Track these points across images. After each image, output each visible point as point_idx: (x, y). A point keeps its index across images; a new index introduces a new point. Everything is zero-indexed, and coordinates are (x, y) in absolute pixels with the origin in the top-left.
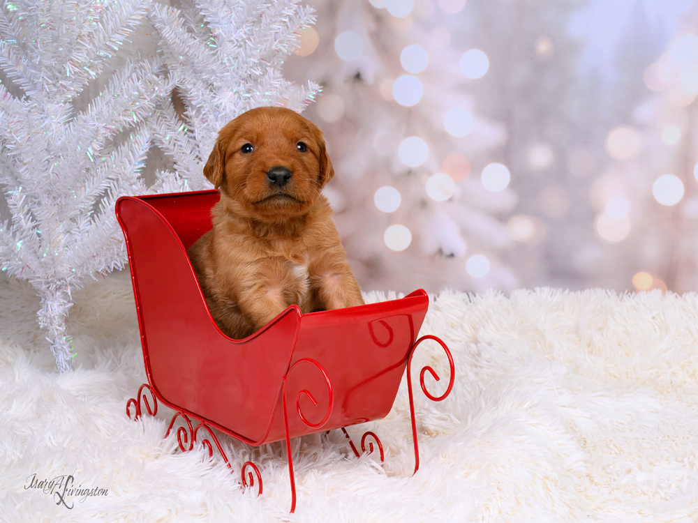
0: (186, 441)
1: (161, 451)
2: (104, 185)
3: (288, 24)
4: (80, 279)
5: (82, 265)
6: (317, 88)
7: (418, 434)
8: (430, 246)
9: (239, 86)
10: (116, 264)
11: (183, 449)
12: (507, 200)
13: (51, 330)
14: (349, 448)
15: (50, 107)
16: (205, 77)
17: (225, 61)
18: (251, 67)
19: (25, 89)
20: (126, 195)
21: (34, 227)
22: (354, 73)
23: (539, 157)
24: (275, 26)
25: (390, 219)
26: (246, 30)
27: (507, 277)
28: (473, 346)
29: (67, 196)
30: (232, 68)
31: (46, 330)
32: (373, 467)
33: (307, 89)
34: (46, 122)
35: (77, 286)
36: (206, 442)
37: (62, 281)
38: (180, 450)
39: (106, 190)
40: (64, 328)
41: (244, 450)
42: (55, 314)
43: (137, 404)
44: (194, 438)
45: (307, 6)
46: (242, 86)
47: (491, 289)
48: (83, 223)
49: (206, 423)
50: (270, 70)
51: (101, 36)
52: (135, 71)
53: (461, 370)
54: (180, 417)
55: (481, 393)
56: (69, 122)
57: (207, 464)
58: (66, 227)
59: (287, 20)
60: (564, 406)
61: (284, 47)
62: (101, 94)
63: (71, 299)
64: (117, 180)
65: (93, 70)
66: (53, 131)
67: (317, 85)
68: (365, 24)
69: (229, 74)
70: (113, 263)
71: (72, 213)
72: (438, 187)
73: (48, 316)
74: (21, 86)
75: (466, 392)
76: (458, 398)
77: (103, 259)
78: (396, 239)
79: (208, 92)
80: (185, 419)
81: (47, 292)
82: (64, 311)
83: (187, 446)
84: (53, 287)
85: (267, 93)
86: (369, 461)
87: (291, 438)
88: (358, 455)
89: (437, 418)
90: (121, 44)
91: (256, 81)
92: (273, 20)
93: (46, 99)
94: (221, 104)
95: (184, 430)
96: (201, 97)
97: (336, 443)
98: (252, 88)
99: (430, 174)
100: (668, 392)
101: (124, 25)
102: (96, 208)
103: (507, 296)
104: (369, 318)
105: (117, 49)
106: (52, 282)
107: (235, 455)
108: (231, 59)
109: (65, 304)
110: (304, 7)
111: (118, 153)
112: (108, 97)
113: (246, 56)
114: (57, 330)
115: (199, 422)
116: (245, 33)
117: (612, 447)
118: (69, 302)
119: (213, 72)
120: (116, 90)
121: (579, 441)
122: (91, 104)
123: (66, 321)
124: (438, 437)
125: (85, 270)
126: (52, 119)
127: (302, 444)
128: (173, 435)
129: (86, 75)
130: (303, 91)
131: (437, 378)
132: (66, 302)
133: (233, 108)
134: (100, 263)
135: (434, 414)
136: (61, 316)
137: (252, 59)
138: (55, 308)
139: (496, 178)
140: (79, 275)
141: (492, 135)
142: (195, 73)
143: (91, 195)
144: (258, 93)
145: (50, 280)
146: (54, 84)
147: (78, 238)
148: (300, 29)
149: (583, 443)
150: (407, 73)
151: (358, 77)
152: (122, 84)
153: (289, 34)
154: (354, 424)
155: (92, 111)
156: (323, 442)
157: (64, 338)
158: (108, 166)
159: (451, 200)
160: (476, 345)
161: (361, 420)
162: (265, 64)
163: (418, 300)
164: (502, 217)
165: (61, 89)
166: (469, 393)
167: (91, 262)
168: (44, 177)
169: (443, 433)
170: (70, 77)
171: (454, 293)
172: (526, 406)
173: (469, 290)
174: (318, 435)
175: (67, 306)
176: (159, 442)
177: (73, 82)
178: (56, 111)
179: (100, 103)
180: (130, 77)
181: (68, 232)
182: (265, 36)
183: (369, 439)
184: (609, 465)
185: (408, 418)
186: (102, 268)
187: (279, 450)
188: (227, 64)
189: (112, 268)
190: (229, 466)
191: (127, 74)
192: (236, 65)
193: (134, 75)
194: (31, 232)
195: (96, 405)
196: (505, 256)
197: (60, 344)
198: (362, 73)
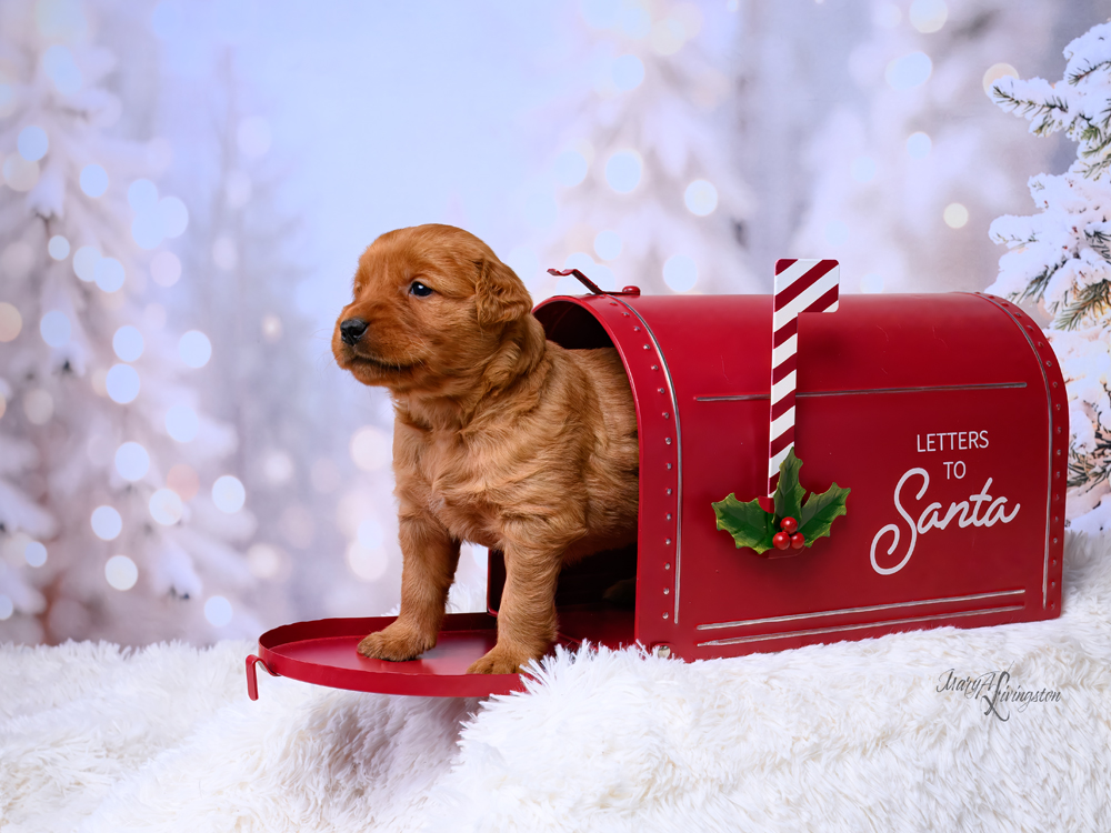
12: (244, 525)
22: (62, 363)
23: (277, 468)
25: (111, 549)
68: (72, 300)
72: (163, 507)
99: (153, 489)
139: (229, 495)
141: (220, 440)
150: (120, 361)
151: (67, 367)
159: (179, 524)
164: (241, 547)
196: (249, 598)
198: (71, 362)
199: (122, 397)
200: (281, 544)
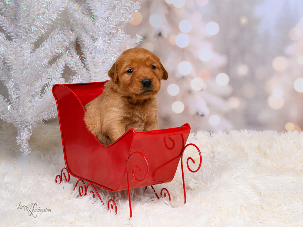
0: (83, 192)
1: (71, 196)
2: (46, 81)
3: (128, 10)
4: (36, 122)
5: (37, 116)
6: (140, 38)
7: (186, 190)
8: (193, 111)
9: (106, 38)
10: (52, 115)
11: (81, 196)
12: (228, 90)
13: (22, 146)
14: (155, 196)
15: (24, 46)
16: (91, 34)
17: (100, 27)
18: (111, 29)
19: (13, 38)
20: (58, 84)
21: (17, 98)
22: (159, 33)
23: (242, 70)
24: (122, 11)
25: (175, 99)
26: (108, 13)
27: (228, 125)
28: (212, 154)
29: (31, 85)
30: (102, 30)
31: (20, 145)
32: (166, 203)
33: (136, 38)
34: (22, 52)
35: (34, 126)
36: (92, 192)
37: (28, 123)
38: (80, 196)
39: (47, 83)
40: (28, 145)
41: (108, 195)
42: (24, 138)
43: (61, 177)
44: (86, 190)
45: (137, 2)
46: (107, 37)
47: (221, 131)
48: (37, 98)
49: (92, 183)
50: (120, 30)
51: (47, 15)
52: (61, 31)
53: (206, 163)
54: (80, 181)
55: (214, 172)
56: (32, 53)
57: (92, 201)
58: (29, 100)
59: (128, 8)
60: (251, 179)
61: (126, 20)
62: (46, 41)
63: (32, 132)
64: (52, 79)
65: (43, 30)
66: (25, 56)
67: (140, 36)
68: (163, 11)
69: (101, 32)
70: (51, 115)
71: (33, 93)
72: (196, 84)
73: (21, 139)
74: (12, 36)
75: (207, 172)
76: (204, 174)
77: (46, 113)
78: (177, 108)
79: (92, 41)
80: (82, 182)
81: (21, 128)
82: (28, 137)
83: (83, 194)
84: (24, 126)
85: (118, 41)
86: (164, 201)
87: (130, 189)
88: (158, 198)
89: (194, 183)
90: (56, 18)
91: (113, 35)
92: (121, 8)
93: (23, 42)
94: (98, 46)
95: (82, 187)
96: (89, 43)
97: (149, 194)
98: (111, 39)
99: (192, 78)
100: (300, 174)
101: (57, 10)
102: (43, 91)
103: (228, 133)
104: (164, 135)
105: (54, 20)
106: (24, 123)
107: (104, 198)
108: (102, 25)
109: (29, 134)
110: (135, 2)
111: (52, 68)
112: (49, 42)
113: (109, 24)
114: (25, 145)
115: (89, 183)
116: (108, 14)
117: (273, 196)
118: (30, 133)
119: (94, 32)
120: (52, 39)
121: (258, 193)
122: (42, 45)
123: (29, 142)
124: (194, 191)
125: (38, 118)
126: (25, 51)
127: (134, 193)
128: (77, 189)
129: (40, 32)
130: (134, 39)
131: (194, 162)
132: (29, 133)
133: (103, 47)
134: (45, 115)
135: (193, 181)
136: (27, 139)
137: (112, 26)
138: (24, 135)
139: (223, 80)
140: (36, 120)
141: (220, 60)
142: (86, 32)
143: (41, 86)
144: (115, 41)
145: (23, 122)
146: (26, 35)
147: (35, 105)
148: (133, 12)
149: (260, 194)
150: (182, 33)
151: (160, 34)
152: (55, 36)
153: (128, 14)
154: (157, 184)
155: (42, 48)
156: (143, 193)
157: (28, 150)
158: (48, 73)
159: (202, 90)
160: (213, 153)
161: (160, 182)
162: (117, 27)
163: (186, 128)
164: (225, 98)
165: (29, 37)
166: (209, 172)
167: (41, 114)
168: (22, 76)
169: (197, 189)
170: (33, 32)
171: (204, 132)
172: (234, 177)
173: (211, 131)
174: (141, 190)
175: (29, 135)
176: (71, 192)
177: (35, 35)
178: (27, 48)
179: (45, 45)
180: (59, 33)
181: (30, 102)
182: (118, 15)
183: (164, 191)
184: (271, 203)
185: (181, 184)
186: (46, 117)
187: (124, 196)
188: (100, 28)
189: (51, 117)
190: (102, 201)
191: (57, 32)
192: (104, 28)
193: (60, 32)
194: (16, 100)
195: (42, 178)
196: (227, 116)
197: (26, 152)
198: (162, 33)
199: (182, 45)
200: (242, 97)
